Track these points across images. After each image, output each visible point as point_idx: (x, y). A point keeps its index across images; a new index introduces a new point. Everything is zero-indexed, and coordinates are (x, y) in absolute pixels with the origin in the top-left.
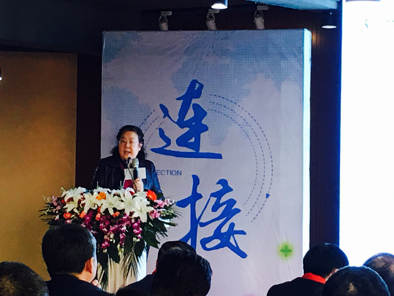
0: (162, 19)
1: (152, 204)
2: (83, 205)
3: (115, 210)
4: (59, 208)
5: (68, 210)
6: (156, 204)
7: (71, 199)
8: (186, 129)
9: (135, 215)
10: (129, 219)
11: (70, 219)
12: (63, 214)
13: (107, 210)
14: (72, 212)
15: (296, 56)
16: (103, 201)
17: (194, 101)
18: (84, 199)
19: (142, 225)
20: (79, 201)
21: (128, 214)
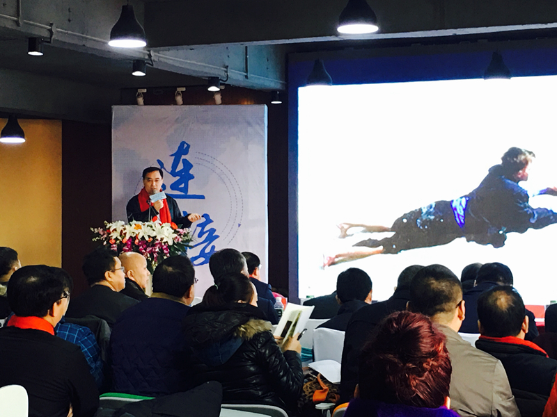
0: (139, 95)
1: (176, 232)
2: (125, 234)
3: (149, 236)
4: (105, 236)
5: (114, 238)
6: (179, 232)
7: (115, 230)
8: (178, 178)
9: (164, 240)
10: (160, 243)
11: (115, 243)
12: (109, 240)
13: (143, 237)
14: (116, 239)
15: (259, 124)
16: (139, 230)
17: (183, 157)
18: (125, 229)
19: (169, 247)
20: (122, 231)
21: (159, 239)
